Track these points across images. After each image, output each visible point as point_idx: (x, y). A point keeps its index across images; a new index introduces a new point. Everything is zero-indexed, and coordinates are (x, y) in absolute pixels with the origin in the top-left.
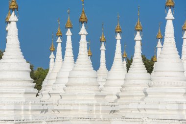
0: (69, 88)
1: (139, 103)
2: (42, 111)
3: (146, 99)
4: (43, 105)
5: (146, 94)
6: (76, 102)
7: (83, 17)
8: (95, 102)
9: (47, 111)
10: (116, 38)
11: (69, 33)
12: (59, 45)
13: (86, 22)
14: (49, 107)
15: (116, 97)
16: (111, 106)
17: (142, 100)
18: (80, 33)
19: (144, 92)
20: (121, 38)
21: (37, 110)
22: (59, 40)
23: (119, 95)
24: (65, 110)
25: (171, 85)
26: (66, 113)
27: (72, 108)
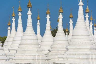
0: (22, 46)
1: (63, 55)
2: (6, 60)
3: (68, 52)
4: (7, 56)
5: (67, 49)
6: (26, 54)
7: (29, 4)
8: (37, 54)
9: (9, 60)
10: (47, 18)
11: (20, 14)
12: (14, 22)
13: (31, 8)
14: (10, 57)
15: (48, 52)
16: (46, 57)
17: (65, 52)
18: (27, 14)
19: (66, 48)
20: (49, 17)
21: (3, 59)
22: (13, 19)
23: (50, 50)
24: (19, 59)
25: (82, 43)
26: (20, 61)
27: (23, 58)
